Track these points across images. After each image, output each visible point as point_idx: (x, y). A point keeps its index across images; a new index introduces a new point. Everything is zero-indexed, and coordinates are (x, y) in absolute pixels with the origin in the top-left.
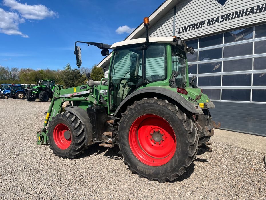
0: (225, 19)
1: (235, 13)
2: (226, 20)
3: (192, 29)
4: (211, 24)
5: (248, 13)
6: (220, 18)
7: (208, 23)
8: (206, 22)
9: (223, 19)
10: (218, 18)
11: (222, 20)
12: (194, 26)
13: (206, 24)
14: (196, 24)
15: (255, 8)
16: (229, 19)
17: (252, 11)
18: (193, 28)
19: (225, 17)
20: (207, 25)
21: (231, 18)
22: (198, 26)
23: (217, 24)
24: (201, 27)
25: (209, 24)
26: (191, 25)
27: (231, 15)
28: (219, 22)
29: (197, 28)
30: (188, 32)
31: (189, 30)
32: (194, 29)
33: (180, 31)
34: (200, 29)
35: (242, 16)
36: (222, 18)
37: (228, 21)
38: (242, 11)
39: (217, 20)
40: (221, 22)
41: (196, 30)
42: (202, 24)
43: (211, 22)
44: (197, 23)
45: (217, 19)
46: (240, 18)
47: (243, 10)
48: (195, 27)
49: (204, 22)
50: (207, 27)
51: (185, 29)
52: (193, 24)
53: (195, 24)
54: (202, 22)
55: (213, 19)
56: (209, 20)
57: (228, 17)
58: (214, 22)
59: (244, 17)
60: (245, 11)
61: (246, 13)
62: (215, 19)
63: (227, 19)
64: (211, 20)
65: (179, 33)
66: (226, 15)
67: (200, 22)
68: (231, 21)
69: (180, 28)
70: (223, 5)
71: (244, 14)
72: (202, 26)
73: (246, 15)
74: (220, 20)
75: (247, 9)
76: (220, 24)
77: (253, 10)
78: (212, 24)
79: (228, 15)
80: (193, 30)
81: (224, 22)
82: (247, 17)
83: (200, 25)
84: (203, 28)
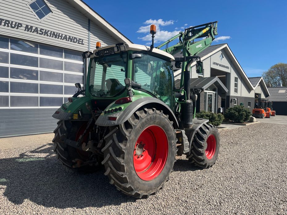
1: (52, 32)
2: (44, 35)
3: (4, 25)
4: (30, 31)
5: (63, 38)
6: (39, 29)
7: (26, 28)
8: (24, 26)
9: (43, 32)
10: (37, 28)
11: (41, 33)
13: (23, 28)
14: (11, 22)
15: (68, 37)
16: (48, 35)
17: (65, 37)
18: (6, 25)
19: (44, 31)
20: (25, 30)
21: (49, 35)
22: (13, 26)
23: (35, 34)
24: (17, 28)
26: (3, 20)
27: (49, 32)
28: (37, 33)
29: (12, 27)
34: (15, 29)
35: (58, 38)
36: (40, 31)
37: (46, 36)
40: (40, 34)
41: (9, 28)
43: (28, 28)
44: (12, 22)
45: (35, 29)
46: (56, 39)
47: (59, 34)
48: (10, 25)
49: (21, 24)
50: (23, 31)
52: (6, 21)
53: (9, 21)
54: (19, 24)
55: (32, 27)
56: (27, 26)
57: (46, 33)
58: (33, 30)
59: (59, 40)
60: (60, 35)
61: (61, 37)
62: (34, 28)
63: (46, 35)
64: (29, 27)
66: (44, 30)
67: (16, 23)
68: (48, 37)
70: (40, 18)
71: (60, 38)
72: (19, 28)
73: (61, 39)
74: (39, 32)
75: (62, 35)
76: (38, 35)
79: (47, 31)
80: (6, 27)
83: (15, 25)
84: (18, 30)
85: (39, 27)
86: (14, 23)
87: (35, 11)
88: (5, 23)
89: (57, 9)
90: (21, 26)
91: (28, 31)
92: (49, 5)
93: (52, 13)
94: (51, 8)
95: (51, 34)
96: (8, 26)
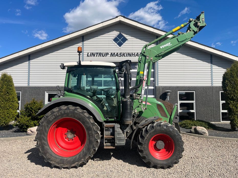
1: (128, 53)
2: (123, 56)
3: (99, 56)
5: (135, 55)
6: (119, 54)
8: (110, 54)
9: (121, 55)
12: (100, 54)
14: (102, 53)
16: (125, 56)
18: (100, 56)
19: (122, 54)
20: (111, 56)
21: (126, 56)
22: (104, 55)
23: (117, 57)
24: (106, 56)
26: (98, 53)
27: (126, 54)
28: (118, 56)
30: (95, 57)
31: (97, 56)
33: (89, 55)
35: (132, 56)
36: (120, 54)
37: (123, 57)
38: (132, 53)
40: (120, 56)
41: (102, 57)
42: (106, 55)
43: (112, 55)
44: (103, 53)
45: (117, 54)
48: (102, 55)
49: (108, 53)
50: (110, 57)
51: (93, 54)
52: (100, 53)
53: (101, 53)
54: (107, 53)
55: (114, 53)
56: (112, 53)
57: (124, 55)
58: (115, 55)
61: (134, 55)
62: (116, 54)
64: (113, 53)
66: (122, 53)
67: (105, 53)
68: (125, 57)
69: (88, 53)
70: (120, 46)
71: (133, 56)
72: (107, 56)
73: (134, 56)
74: (119, 55)
75: (135, 53)
76: (119, 57)
77: (138, 54)
78: (114, 56)
79: (124, 53)
80: (100, 57)
82: (135, 57)
83: (105, 55)
84: (107, 57)
85: (119, 52)
86: (104, 54)
87: (116, 43)
88: (99, 55)
89: (131, 37)
90: (108, 54)
91: (112, 56)
92: (125, 36)
93: (128, 40)
94: (127, 38)
95: (127, 55)
96: (101, 56)
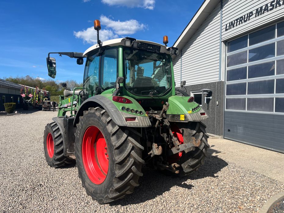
0: (275, 5)
2: (276, 7)
3: (239, 24)
6: (269, 5)
7: (256, 13)
8: (254, 12)
10: (267, 5)
11: (272, 7)
12: (241, 19)
13: (254, 16)
14: (243, 17)
16: (280, 5)
19: (275, 3)
20: (256, 16)
21: (282, 4)
22: (246, 19)
23: (266, 13)
24: (249, 20)
25: (257, 15)
26: (238, 19)
28: (268, 11)
29: (245, 21)
30: (235, 28)
31: (237, 25)
32: (242, 23)
33: (227, 28)
34: (248, 22)
36: (271, 5)
37: (278, 8)
39: (266, 9)
40: (271, 9)
41: (244, 24)
42: (250, 16)
43: (259, 12)
44: (245, 16)
45: (265, 7)
48: (243, 21)
49: (252, 12)
50: (255, 19)
51: (232, 25)
53: (242, 17)
54: (250, 13)
55: (261, 8)
56: (257, 10)
57: (278, 3)
58: (263, 11)
62: (263, 8)
63: (278, 5)
64: (259, 9)
65: (226, 30)
66: (276, 1)
67: (248, 14)
69: (226, 25)
72: (250, 18)
74: (269, 8)
76: (270, 12)
78: (261, 14)
80: (241, 25)
81: (275, 10)
83: (247, 17)
84: (251, 21)
85: (269, 2)
88: (240, 21)
90: (252, 14)
91: (258, 15)
